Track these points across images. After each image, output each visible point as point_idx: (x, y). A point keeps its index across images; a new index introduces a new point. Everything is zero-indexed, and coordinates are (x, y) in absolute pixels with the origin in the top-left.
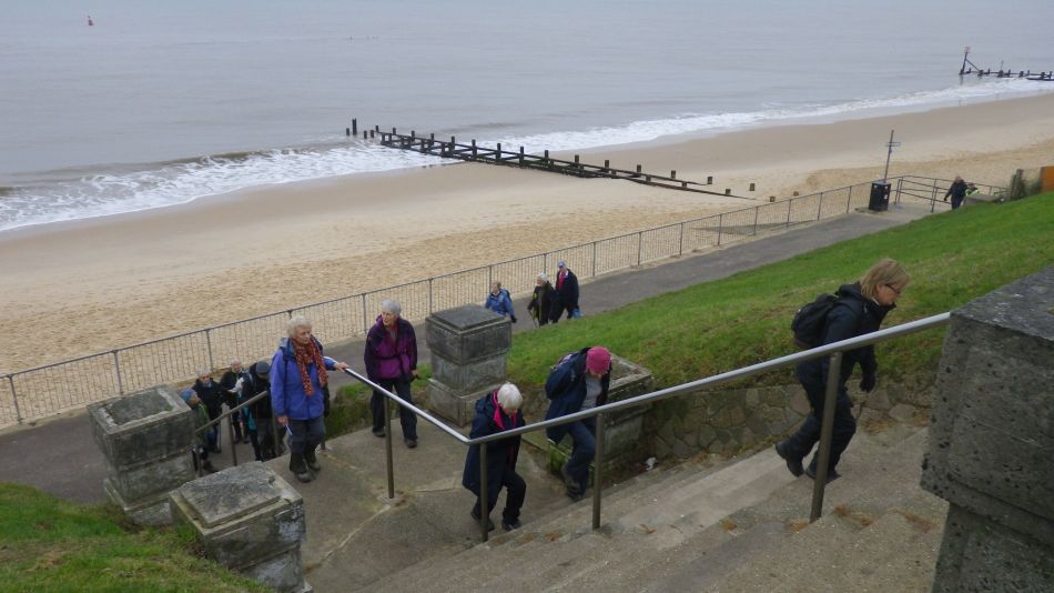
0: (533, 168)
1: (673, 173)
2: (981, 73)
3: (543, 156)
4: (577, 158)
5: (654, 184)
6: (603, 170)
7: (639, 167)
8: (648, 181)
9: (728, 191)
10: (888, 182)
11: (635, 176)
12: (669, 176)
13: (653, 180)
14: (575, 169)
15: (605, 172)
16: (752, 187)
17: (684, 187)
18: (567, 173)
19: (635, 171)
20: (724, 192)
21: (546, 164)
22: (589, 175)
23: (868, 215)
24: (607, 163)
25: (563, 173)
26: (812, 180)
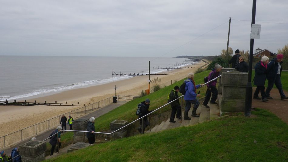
0: (12, 105)
1: (56, 102)
2: (117, 74)
3: (14, 101)
4: (25, 101)
5: (52, 105)
6: (34, 103)
7: (46, 101)
8: (50, 105)
9: (73, 104)
10: (116, 96)
11: (45, 104)
12: (55, 103)
13: (51, 104)
14: (25, 104)
15: (35, 104)
16: (78, 103)
17: (60, 105)
18: (24, 105)
19: (44, 102)
20: (72, 105)
21: (15, 104)
22: (31, 105)
23: (114, 104)
24: (35, 101)
25: (22, 105)
26: (92, 100)
